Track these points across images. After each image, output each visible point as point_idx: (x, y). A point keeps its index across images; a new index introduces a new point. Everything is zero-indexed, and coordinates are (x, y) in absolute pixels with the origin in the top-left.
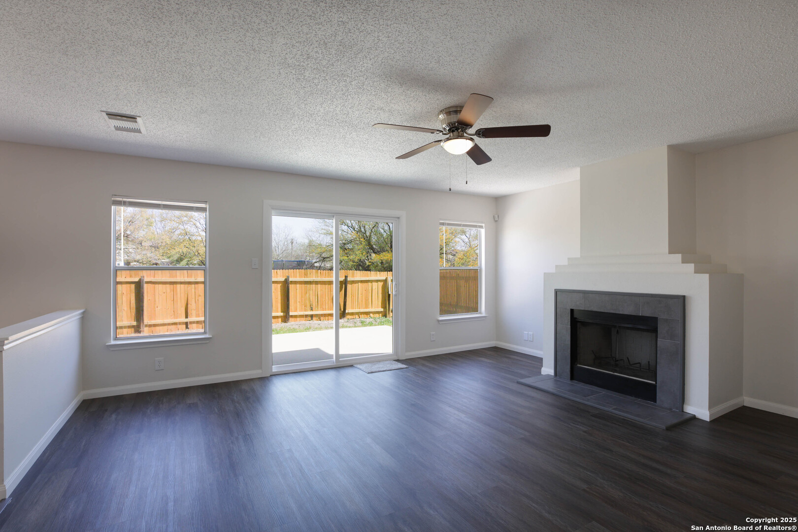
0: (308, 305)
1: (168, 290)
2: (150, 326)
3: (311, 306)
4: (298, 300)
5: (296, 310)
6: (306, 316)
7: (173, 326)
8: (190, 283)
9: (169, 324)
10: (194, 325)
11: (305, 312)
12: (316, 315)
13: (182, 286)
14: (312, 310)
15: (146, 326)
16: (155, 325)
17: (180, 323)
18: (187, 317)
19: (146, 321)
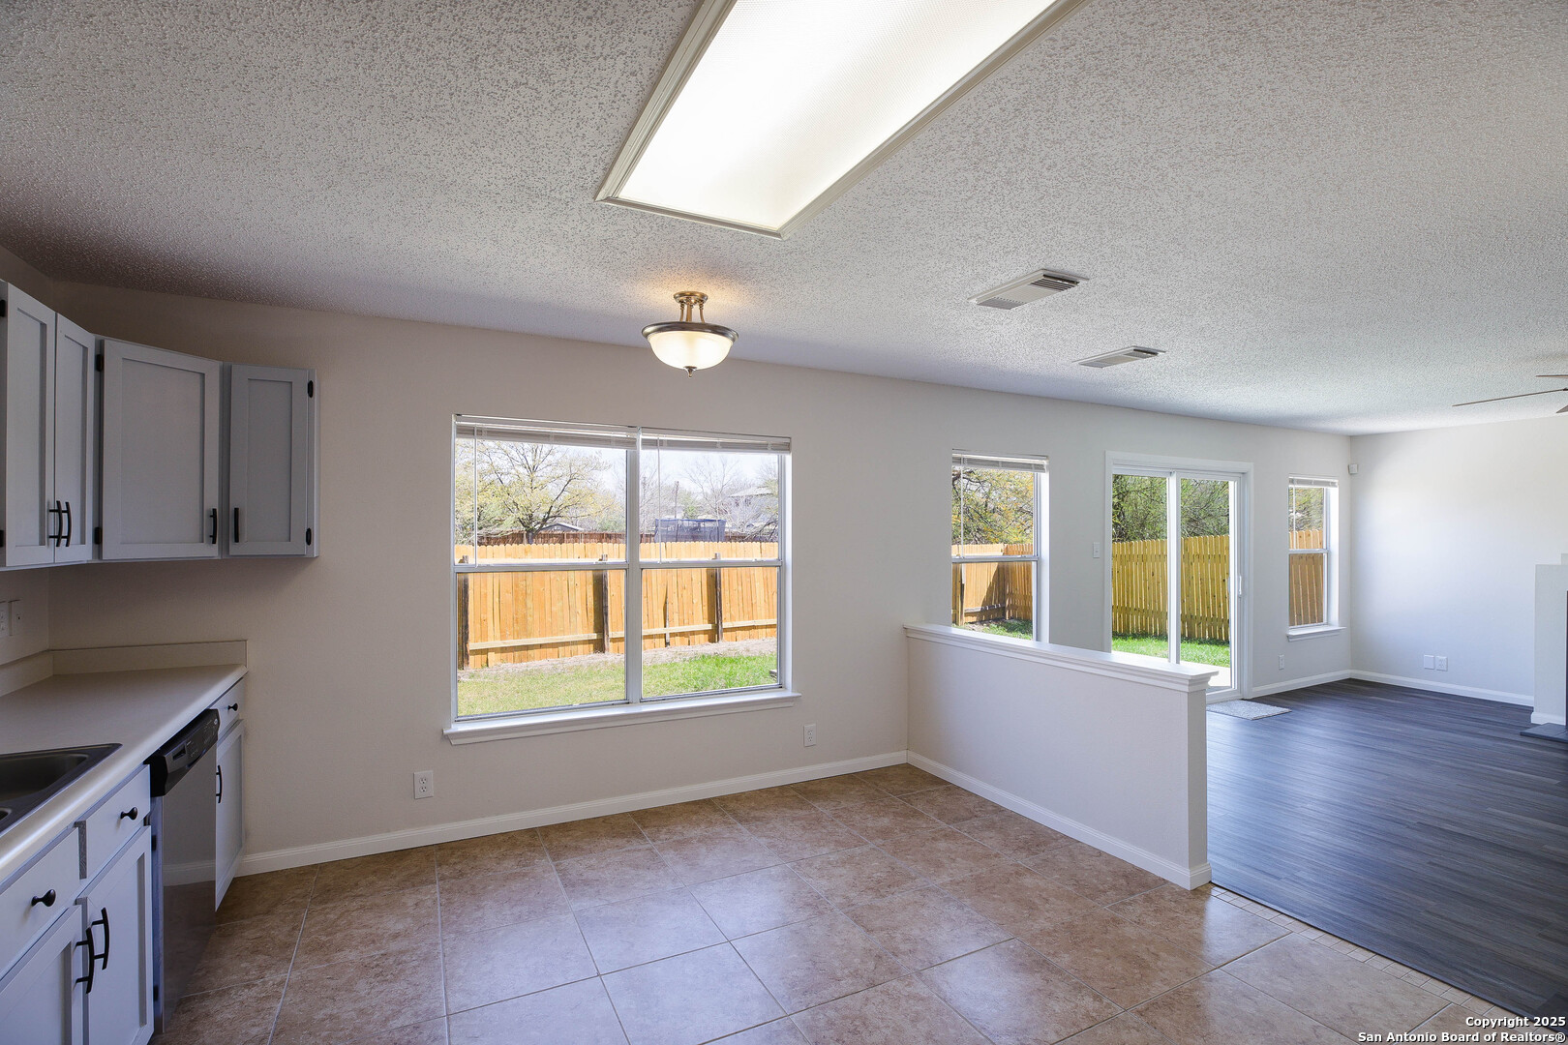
13: (659, 570)
15: (613, 640)
18: (665, 625)
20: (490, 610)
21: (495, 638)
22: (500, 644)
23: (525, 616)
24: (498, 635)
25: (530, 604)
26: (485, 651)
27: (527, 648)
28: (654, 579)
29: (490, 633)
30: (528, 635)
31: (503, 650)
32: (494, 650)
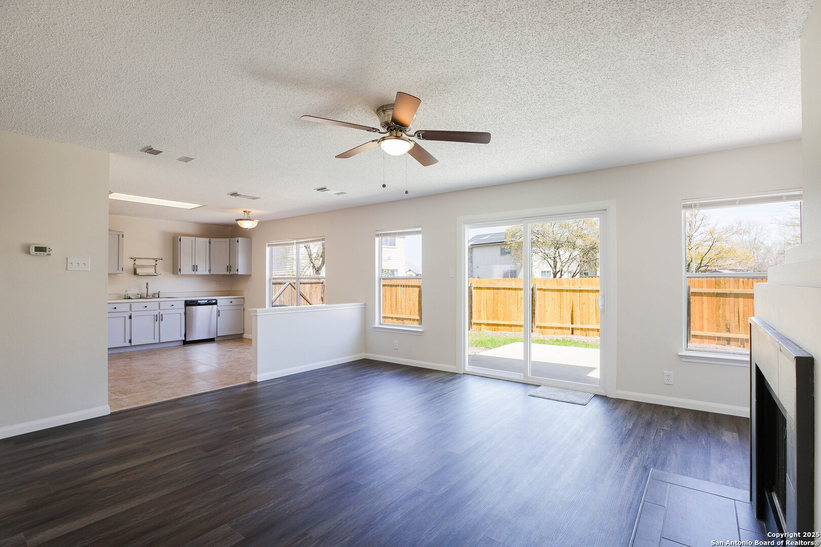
0: (722, 324)
1: (556, 297)
2: (541, 327)
3: (726, 326)
4: (706, 316)
5: (702, 329)
6: (719, 338)
7: (560, 331)
8: (574, 291)
9: (556, 328)
10: (579, 332)
11: (716, 333)
12: (737, 340)
13: (568, 293)
14: (729, 331)
15: (537, 327)
16: (544, 327)
17: (565, 328)
18: (572, 324)
19: (537, 323)
20: (483, 306)
21: (485, 319)
22: (486, 322)
23: (497, 310)
24: (486, 317)
25: (499, 305)
26: (480, 324)
27: (498, 325)
28: (565, 297)
29: (483, 316)
30: (499, 319)
31: (488, 325)
32: (483, 324)
